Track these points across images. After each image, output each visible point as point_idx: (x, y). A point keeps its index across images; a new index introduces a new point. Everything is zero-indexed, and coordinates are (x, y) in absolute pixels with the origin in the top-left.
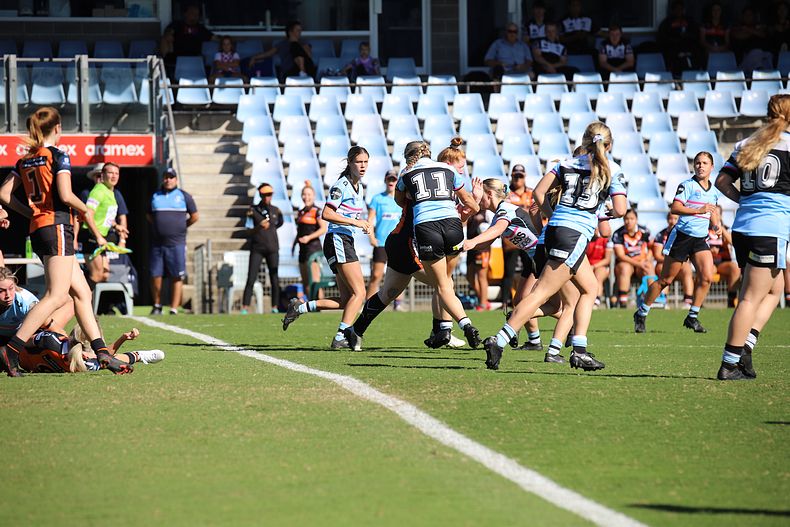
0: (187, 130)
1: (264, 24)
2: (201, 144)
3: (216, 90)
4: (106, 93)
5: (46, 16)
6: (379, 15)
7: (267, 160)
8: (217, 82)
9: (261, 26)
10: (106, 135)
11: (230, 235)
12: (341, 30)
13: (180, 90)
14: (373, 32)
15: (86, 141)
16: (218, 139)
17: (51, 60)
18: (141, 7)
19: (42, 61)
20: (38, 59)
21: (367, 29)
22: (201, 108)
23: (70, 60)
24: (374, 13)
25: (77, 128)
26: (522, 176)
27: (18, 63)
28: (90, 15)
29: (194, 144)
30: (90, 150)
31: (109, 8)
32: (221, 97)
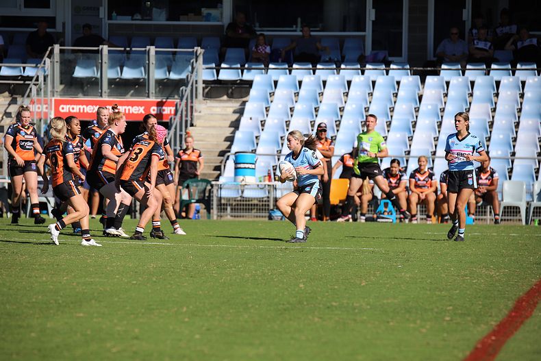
0: (225, 97)
1: (297, 27)
2: (224, 107)
3: (245, 71)
4: (171, 73)
5: (151, 20)
6: (373, 21)
7: (251, 119)
8: (246, 66)
9: (294, 28)
10: (164, 100)
11: (213, 168)
12: (349, 31)
13: (221, 71)
14: (368, 33)
15: (151, 104)
16: (239, 104)
17: (131, 49)
18: (213, 15)
19: (125, 49)
20: (123, 49)
21: (365, 31)
22: (233, 82)
23: (144, 49)
24: (369, 19)
25: (147, 95)
26: (325, 131)
27: (109, 51)
28: (179, 20)
29: (220, 107)
30: (154, 110)
31: (191, 15)
32: (247, 76)
